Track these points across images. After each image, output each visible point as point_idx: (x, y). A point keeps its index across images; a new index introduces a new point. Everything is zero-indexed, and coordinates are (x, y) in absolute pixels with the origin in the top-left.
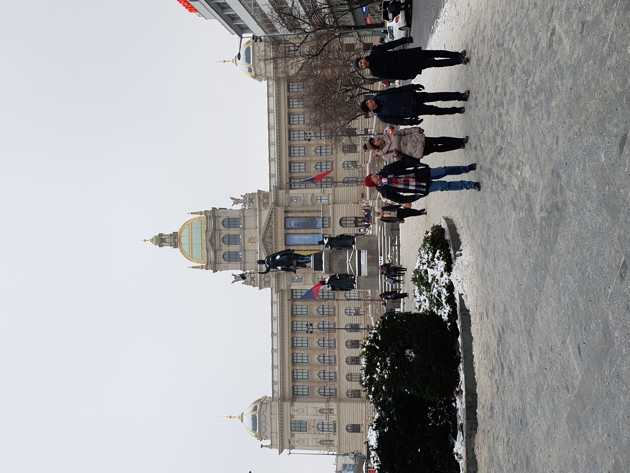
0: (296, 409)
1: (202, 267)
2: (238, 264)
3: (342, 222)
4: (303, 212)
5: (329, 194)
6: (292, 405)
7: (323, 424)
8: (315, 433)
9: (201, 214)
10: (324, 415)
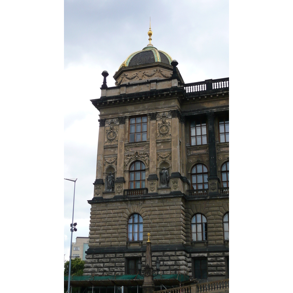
0: (167, 121)
7: (141, 171)
8: (125, 159)
10: (158, 172)
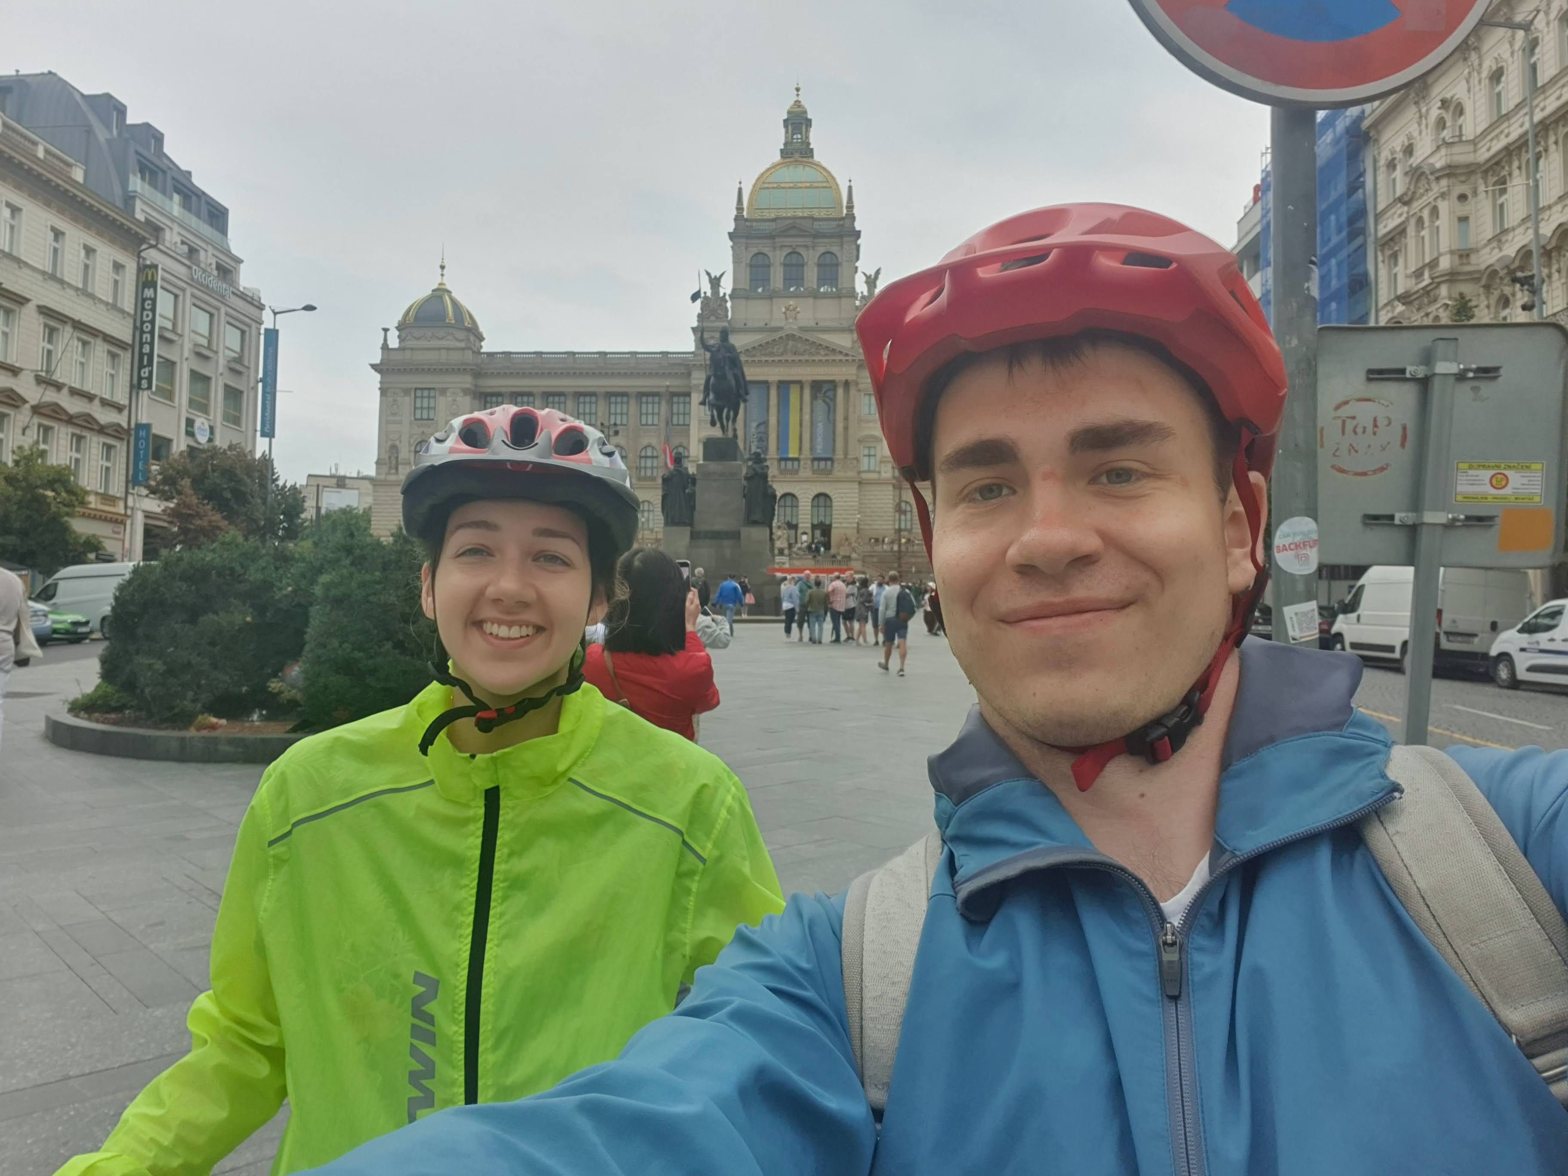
0: (459, 399)
1: (740, 209)
2: (745, 284)
3: (822, 499)
4: (846, 419)
5: (879, 472)
6: (466, 392)
8: (411, 437)
9: (847, 207)
